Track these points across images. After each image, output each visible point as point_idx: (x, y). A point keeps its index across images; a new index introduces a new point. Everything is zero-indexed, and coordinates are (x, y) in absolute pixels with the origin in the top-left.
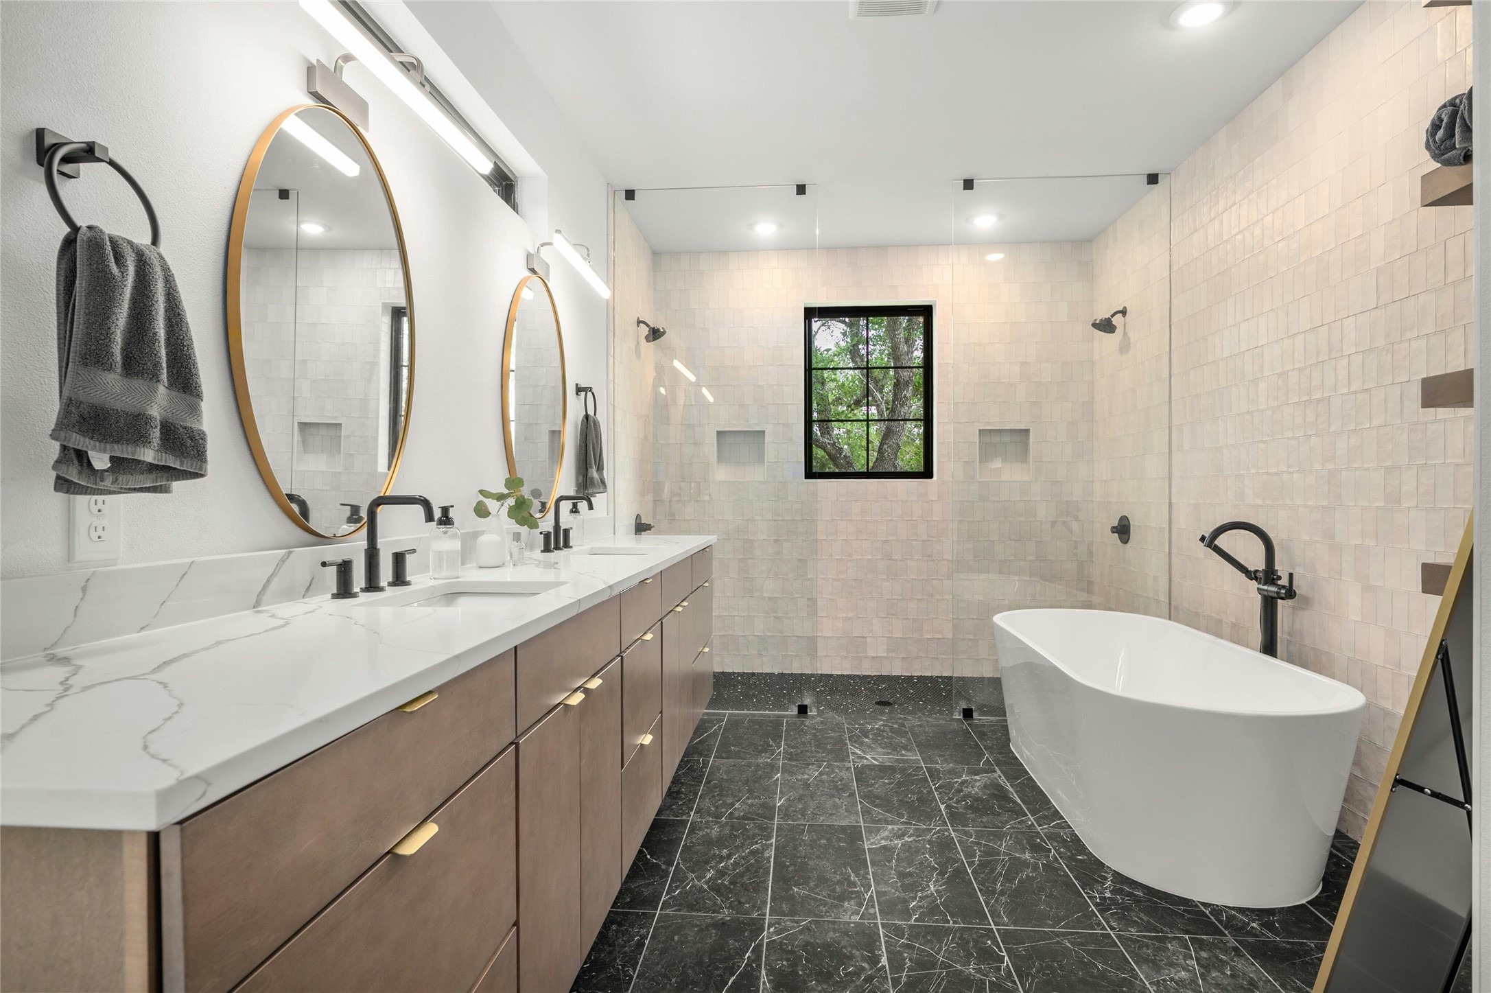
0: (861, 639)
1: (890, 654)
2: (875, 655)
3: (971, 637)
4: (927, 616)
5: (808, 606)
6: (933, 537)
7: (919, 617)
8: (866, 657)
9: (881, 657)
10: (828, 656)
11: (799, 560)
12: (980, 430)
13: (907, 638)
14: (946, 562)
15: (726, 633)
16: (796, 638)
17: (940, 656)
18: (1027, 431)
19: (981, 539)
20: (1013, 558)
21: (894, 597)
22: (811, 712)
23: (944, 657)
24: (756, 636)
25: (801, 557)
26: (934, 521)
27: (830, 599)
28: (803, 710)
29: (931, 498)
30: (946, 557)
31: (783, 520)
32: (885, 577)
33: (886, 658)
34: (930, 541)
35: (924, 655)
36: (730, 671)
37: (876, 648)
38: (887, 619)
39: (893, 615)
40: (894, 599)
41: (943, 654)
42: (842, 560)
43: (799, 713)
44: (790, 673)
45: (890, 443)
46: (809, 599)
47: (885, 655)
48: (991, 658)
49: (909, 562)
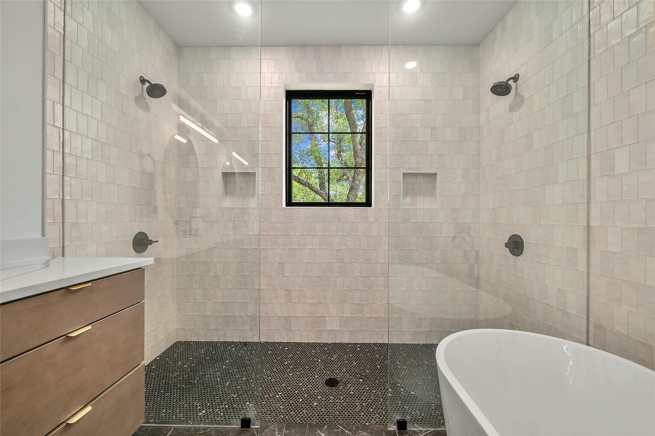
0: (322, 318)
1: (342, 328)
2: (331, 329)
3: (397, 316)
4: (367, 302)
5: (285, 295)
6: (371, 247)
7: (362, 303)
8: (325, 330)
9: (336, 330)
10: (298, 330)
11: (279, 263)
12: (404, 174)
13: (353, 317)
14: (380, 265)
15: (228, 314)
16: (277, 318)
17: (376, 329)
18: (434, 175)
19: (404, 248)
20: (425, 262)
21: (344, 289)
22: (254, 425)
23: (378, 330)
24: (248, 316)
25: (280, 261)
26: (373, 236)
27: (301, 290)
28: (246, 423)
29: (370, 220)
30: (380, 261)
31: (267, 235)
32: (338, 275)
33: (339, 331)
34: (369, 249)
35: (365, 329)
36: (231, 341)
37: (333, 324)
38: (340, 304)
39: (344, 301)
40: (345, 290)
41: (378, 328)
42: (309, 263)
43: (242, 427)
44: (273, 341)
45: (353, 193)
46: (286, 290)
47: (338, 329)
48: (411, 330)
49: (355, 264)
